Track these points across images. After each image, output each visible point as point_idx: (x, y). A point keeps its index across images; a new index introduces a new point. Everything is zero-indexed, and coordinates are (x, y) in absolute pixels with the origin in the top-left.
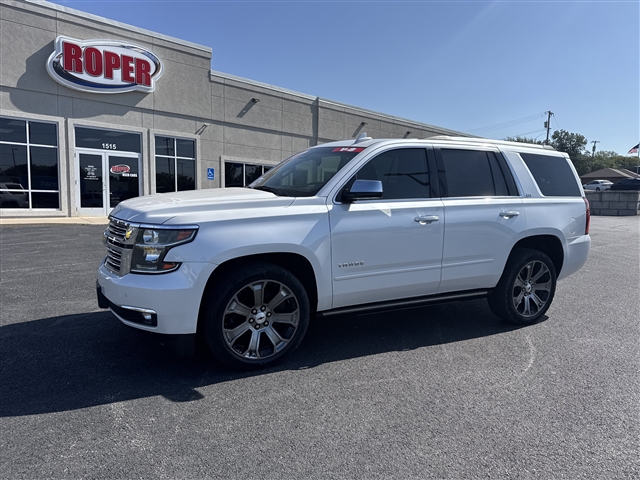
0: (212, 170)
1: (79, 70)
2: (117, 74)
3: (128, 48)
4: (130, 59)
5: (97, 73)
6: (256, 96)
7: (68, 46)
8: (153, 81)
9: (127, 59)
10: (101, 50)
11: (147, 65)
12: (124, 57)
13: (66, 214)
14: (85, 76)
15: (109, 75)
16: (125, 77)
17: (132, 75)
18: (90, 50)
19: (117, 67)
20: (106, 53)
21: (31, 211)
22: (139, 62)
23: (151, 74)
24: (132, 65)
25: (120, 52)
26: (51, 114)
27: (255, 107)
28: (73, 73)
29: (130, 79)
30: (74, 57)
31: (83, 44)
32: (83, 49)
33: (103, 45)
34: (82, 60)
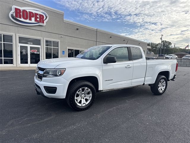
1: (20, 18)
2: (33, 19)
4: (37, 14)
5: (26, 19)
6: (78, 28)
7: (16, 9)
8: (45, 22)
9: (36, 14)
10: (28, 11)
11: (43, 16)
12: (35, 13)
13: (16, 66)
14: (22, 19)
15: (30, 19)
16: (36, 20)
17: (38, 19)
18: (24, 11)
19: (33, 17)
20: (30, 12)
21: (3, 65)
22: (40, 15)
24: (38, 16)
25: (34, 12)
26: (10, 32)
27: (77, 31)
28: (18, 19)
29: (38, 21)
30: (18, 13)
31: (22, 9)
32: (22, 10)
33: (28, 9)
34: (21, 14)
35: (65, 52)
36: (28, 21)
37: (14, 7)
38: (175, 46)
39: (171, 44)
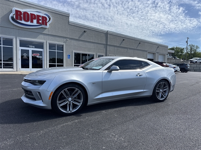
0: (69, 56)
1: (21, 20)
2: (35, 21)
3: (39, 12)
4: (40, 16)
5: (28, 21)
6: (85, 30)
7: (17, 11)
8: (48, 24)
9: (39, 16)
10: (29, 13)
11: (46, 18)
12: (37, 15)
14: (23, 22)
15: (32, 22)
16: (38, 22)
17: (40, 22)
18: (25, 13)
19: (35, 19)
20: (31, 14)
21: (3, 69)
22: (43, 17)
23: (47, 21)
24: (40, 18)
25: (36, 14)
26: (11, 35)
27: (85, 34)
28: (19, 21)
30: (19, 15)
31: (23, 11)
32: (22, 13)
33: (30, 11)
34: (22, 16)
35: (71, 57)
37: (14, 9)
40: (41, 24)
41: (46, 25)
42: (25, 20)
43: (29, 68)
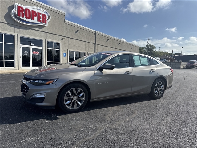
0: (65, 54)
4: (40, 14)
5: (29, 18)
6: (78, 29)
7: (19, 7)
8: (47, 22)
9: (39, 14)
10: (30, 9)
12: (38, 13)
13: (17, 69)
14: (25, 19)
15: (33, 19)
17: (41, 19)
18: (27, 9)
19: (36, 16)
20: (32, 11)
22: (43, 15)
23: (47, 19)
24: (41, 16)
25: (37, 11)
26: (12, 32)
27: (78, 33)
28: (21, 17)
29: (40, 21)
30: (21, 11)
31: (24, 7)
32: (24, 9)
33: (31, 8)
34: (24, 13)
35: (66, 55)
36: (30, 20)
37: (16, 4)
38: (159, 49)
39: (155, 48)
40: (41, 22)
41: (46, 23)
42: (27, 17)
43: (29, 66)
